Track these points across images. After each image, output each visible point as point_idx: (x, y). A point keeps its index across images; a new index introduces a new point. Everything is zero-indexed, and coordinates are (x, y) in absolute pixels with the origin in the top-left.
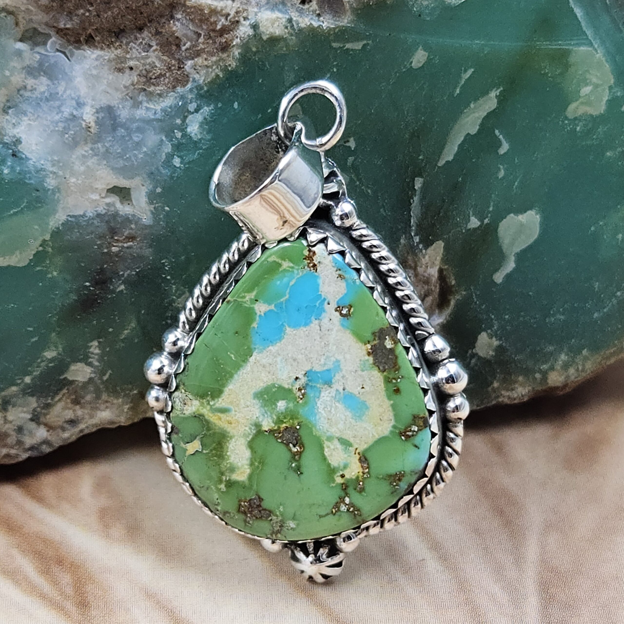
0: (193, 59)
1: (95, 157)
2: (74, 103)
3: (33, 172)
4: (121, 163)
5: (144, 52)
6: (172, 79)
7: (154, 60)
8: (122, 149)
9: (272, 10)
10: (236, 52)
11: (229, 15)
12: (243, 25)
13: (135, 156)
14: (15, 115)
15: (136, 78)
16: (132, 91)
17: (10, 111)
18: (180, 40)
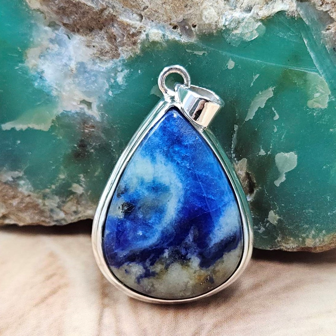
0: (122, 47)
1: (75, 85)
2: (68, 58)
3: (47, 86)
4: (85, 89)
5: (101, 40)
6: (112, 54)
7: (105, 44)
8: (86, 83)
9: (158, 29)
10: (139, 46)
11: (137, 28)
12: (143, 34)
13: (91, 87)
14: (43, 59)
15: (95, 52)
16: (93, 57)
17: (42, 58)
18: (116, 37)
